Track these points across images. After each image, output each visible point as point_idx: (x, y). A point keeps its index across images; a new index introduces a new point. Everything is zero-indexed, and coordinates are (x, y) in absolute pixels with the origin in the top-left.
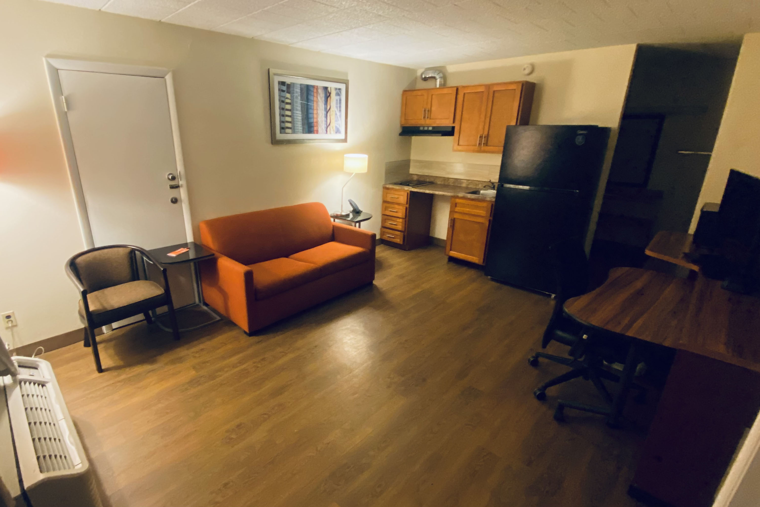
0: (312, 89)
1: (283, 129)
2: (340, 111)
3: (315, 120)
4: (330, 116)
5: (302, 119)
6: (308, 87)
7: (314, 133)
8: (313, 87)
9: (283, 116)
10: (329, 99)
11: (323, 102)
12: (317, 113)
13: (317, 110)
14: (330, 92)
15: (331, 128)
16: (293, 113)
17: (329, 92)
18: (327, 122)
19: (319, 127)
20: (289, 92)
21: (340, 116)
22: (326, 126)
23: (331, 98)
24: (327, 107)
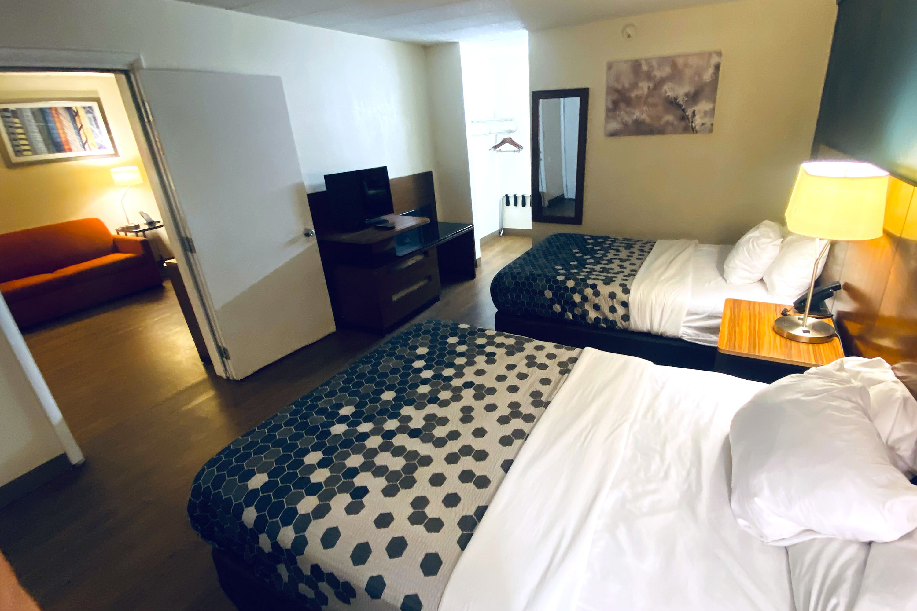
0: (48, 111)
1: (18, 153)
2: (98, 127)
3: (63, 139)
4: (84, 133)
5: (44, 140)
6: (42, 110)
7: (66, 152)
8: (50, 109)
9: (15, 140)
10: (77, 118)
11: (70, 122)
12: (64, 133)
13: (63, 129)
14: (76, 111)
15: (90, 145)
16: (28, 136)
17: (74, 111)
18: (81, 139)
19: (71, 145)
20: (17, 118)
21: (100, 133)
22: (81, 143)
23: (79, 117)
24: (77, 125)
